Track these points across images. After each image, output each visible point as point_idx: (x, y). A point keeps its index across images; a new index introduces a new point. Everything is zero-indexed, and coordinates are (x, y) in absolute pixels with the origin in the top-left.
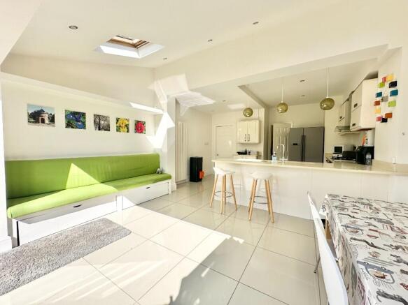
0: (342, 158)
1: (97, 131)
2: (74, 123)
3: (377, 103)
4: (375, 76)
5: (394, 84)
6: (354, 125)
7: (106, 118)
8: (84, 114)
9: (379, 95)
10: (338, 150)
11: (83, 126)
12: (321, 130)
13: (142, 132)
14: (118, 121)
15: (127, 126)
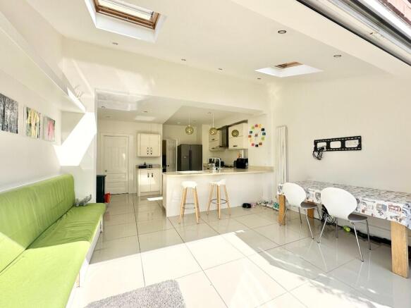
3: (250, 136)
5: (263, 130)
6: (235, 146)
7: (12, 104)
9: (251, 132)
10: (211, 161)
12: (199, 148)
14: (28, 113)
15: (37, 126)
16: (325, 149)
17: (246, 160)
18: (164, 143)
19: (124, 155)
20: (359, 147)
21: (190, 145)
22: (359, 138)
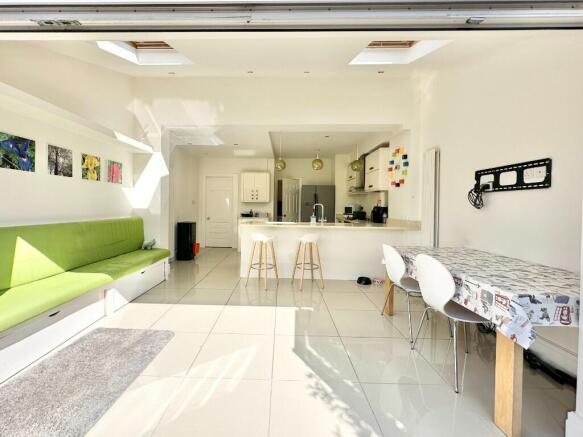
0: (354, 219)
1: (53, 176)
2: (15, 158)
3: (391, 169)
4: (386, 145)
5: (405, 157)
6: (371, 186)
7: (65, 153)
8: (32, 143)
9: (392, 162)
10: (348, 210)
11: (30, 166)
12: (332, 189)
13: (117, 182)
14: (84, 159)
15: (97, 169)
16: (491, 189)
17: (385, 210)
18: (280, 184)
19: (228, 200)
20: (547, 183)
21: (316, 187)
22: (547, 163)
